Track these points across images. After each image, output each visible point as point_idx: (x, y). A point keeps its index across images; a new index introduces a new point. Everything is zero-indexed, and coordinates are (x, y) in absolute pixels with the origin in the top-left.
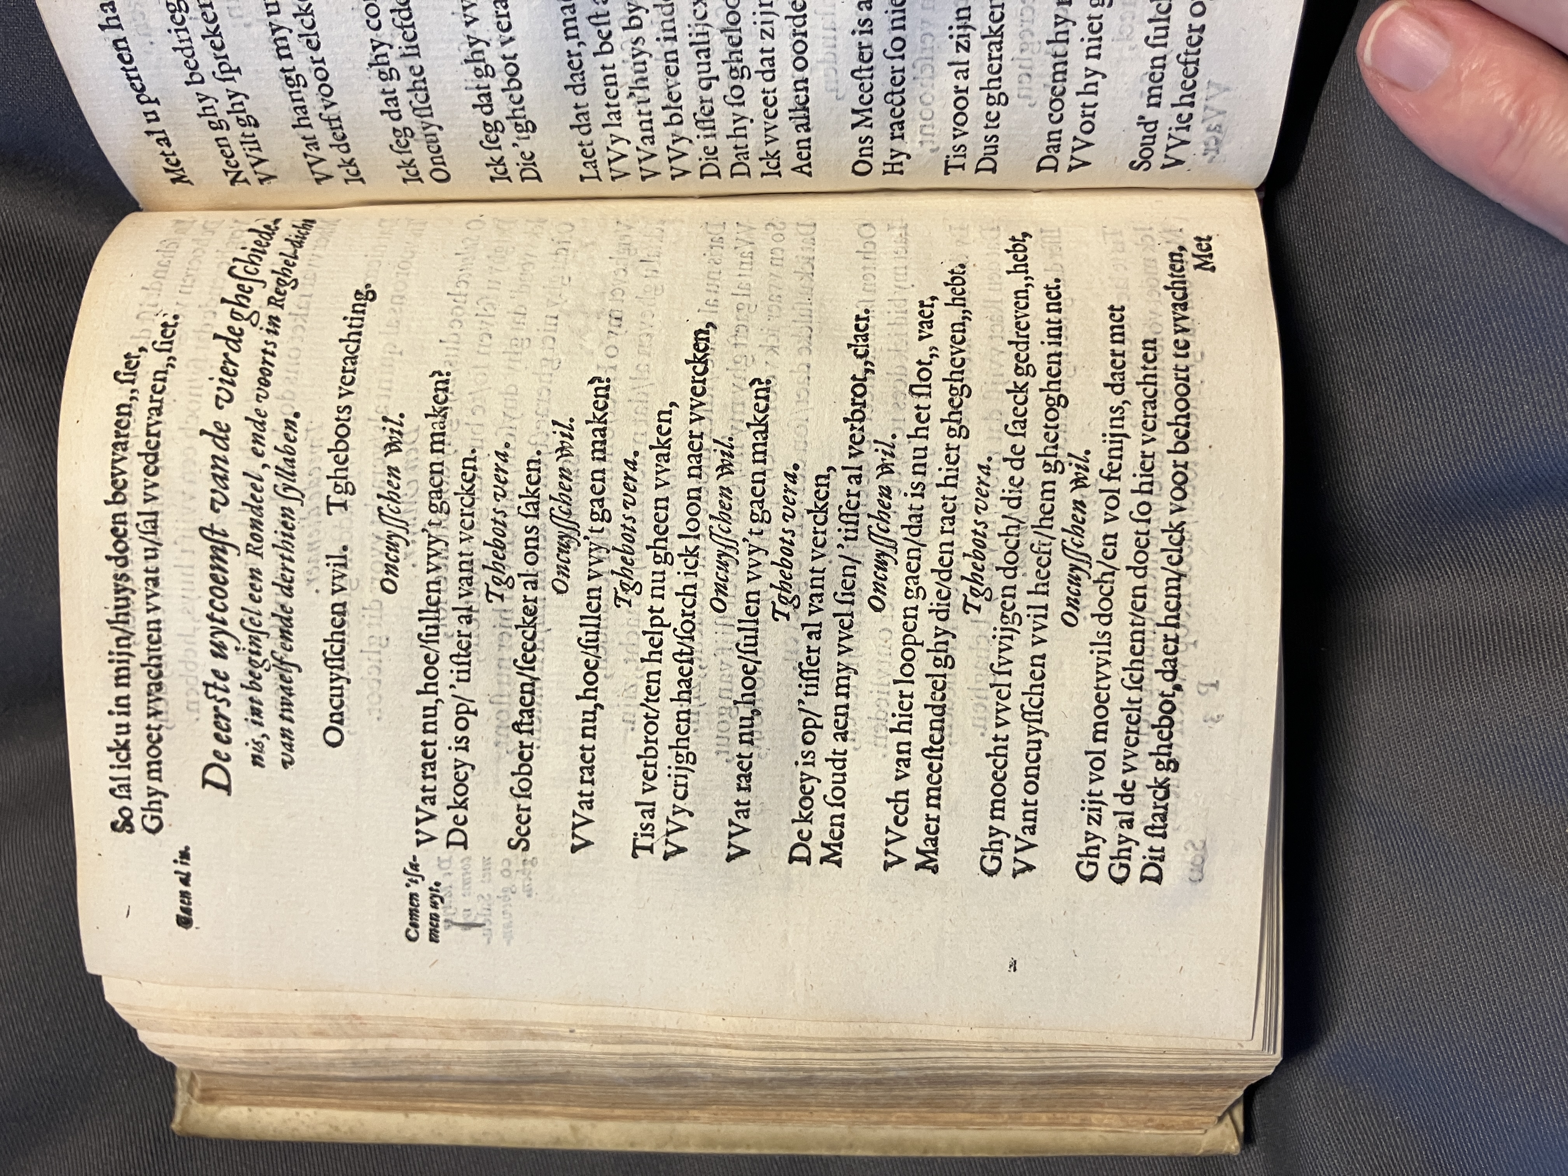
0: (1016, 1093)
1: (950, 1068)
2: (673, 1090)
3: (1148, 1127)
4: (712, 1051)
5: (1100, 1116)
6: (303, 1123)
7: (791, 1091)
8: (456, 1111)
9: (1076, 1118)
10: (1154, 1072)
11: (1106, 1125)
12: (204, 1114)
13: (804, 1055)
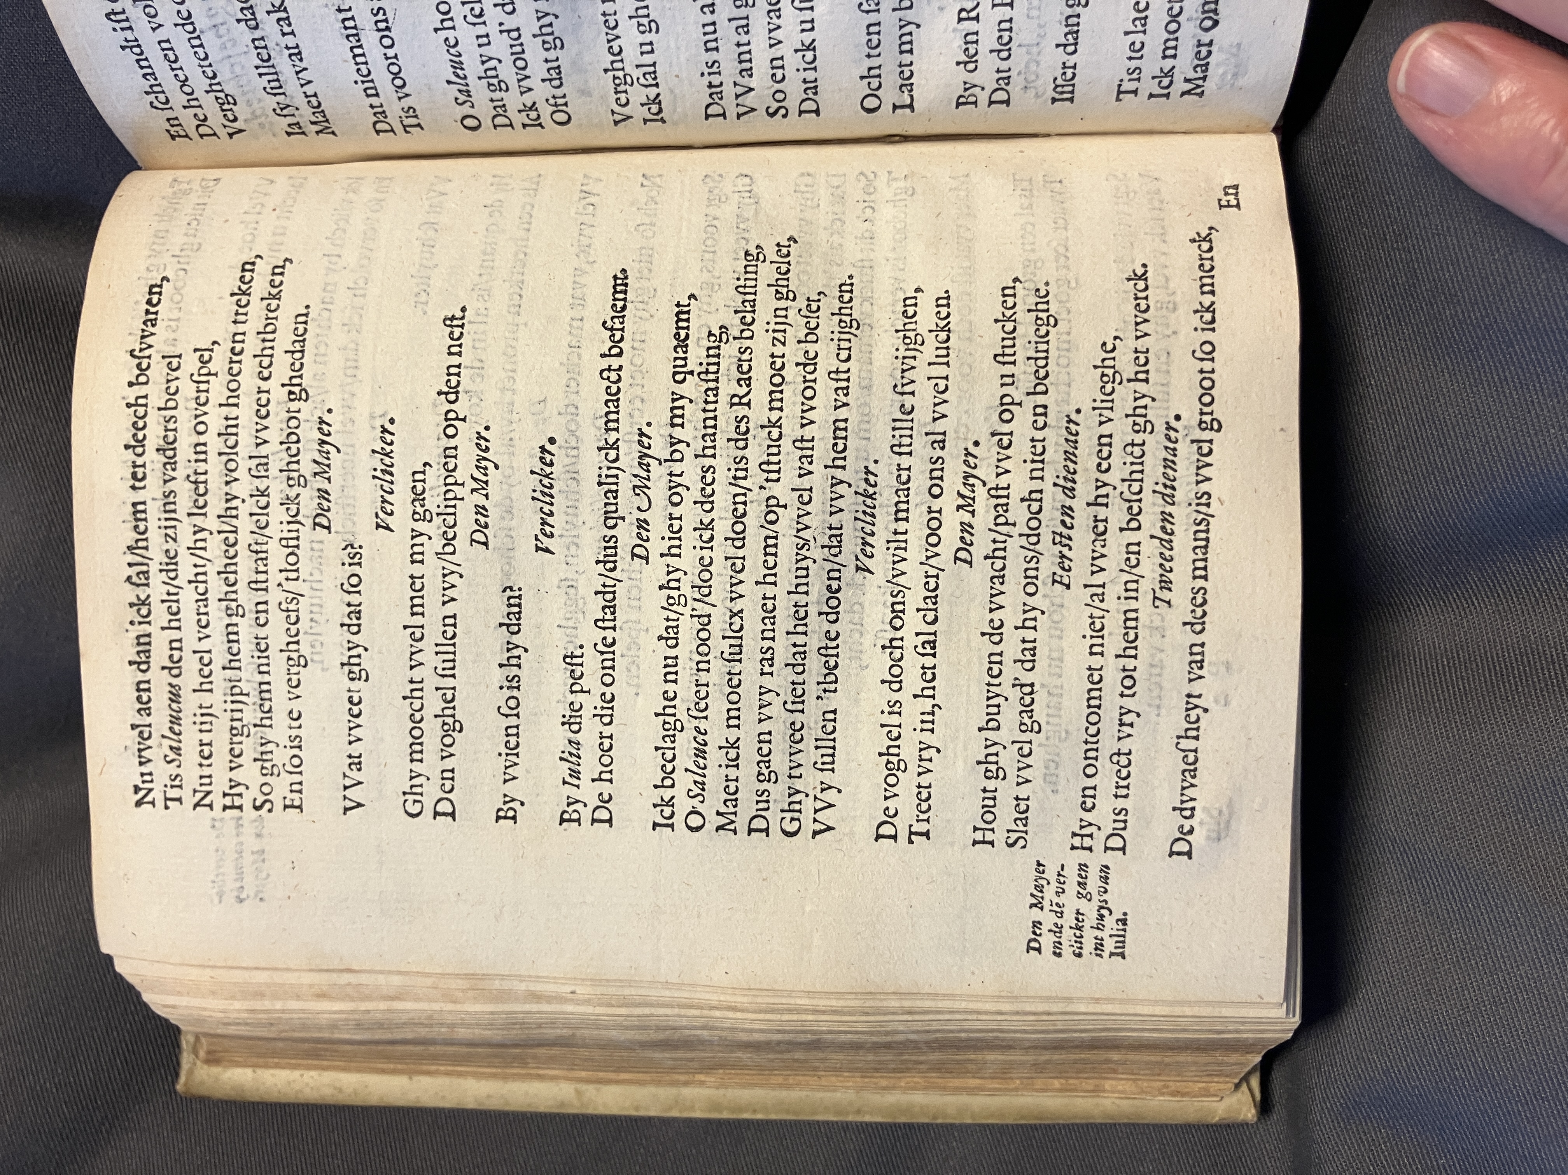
0: (1028, 1058)
1: (960, 1031)
2: (680, 1054)
3: (1163, 1094)
4: (717, 1013)
5: (1114, 1083)
6: (307, 1084)
7: (799, 1055)
8: (460, 1074)
9: (1090, 1084)
10: (1170, 1036)
11: (1119, 1092)
12: (209, 1075)
13: (810, 1017)
